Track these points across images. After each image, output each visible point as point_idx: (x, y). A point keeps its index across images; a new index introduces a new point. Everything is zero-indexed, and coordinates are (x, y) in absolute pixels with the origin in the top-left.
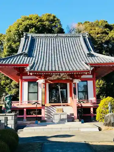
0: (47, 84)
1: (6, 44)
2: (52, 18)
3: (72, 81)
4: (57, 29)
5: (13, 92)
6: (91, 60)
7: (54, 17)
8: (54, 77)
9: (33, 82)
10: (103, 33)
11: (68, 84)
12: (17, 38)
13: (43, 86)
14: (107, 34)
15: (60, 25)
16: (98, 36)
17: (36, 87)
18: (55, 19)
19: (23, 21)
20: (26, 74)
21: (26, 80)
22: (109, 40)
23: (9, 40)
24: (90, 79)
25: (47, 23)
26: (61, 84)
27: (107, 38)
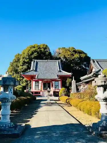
0: (43, 83)
1: (22, 60)
2: (45, 46)
3: (52, 82)
4: (47, 53)
5: (24, 84)
6: (60, 74)
7: (46, 46)
8: (45, 80)
9: (37, 81)
10: (71, 55)
11: (51, 83)
12: (28, 57)
13: (41, 83)
14: (73, 55)
15: (49, 50)
16: (68, 56)
17: (38, 83)
18: (47, 47)
19: (31, 48)
20: (35, 78)
21: (34, 81)
22: (74, 59)
23: (23, 58)
24: (60, 81)
25: (42, 50)
26: (48, 83)
27: (73, 58)
